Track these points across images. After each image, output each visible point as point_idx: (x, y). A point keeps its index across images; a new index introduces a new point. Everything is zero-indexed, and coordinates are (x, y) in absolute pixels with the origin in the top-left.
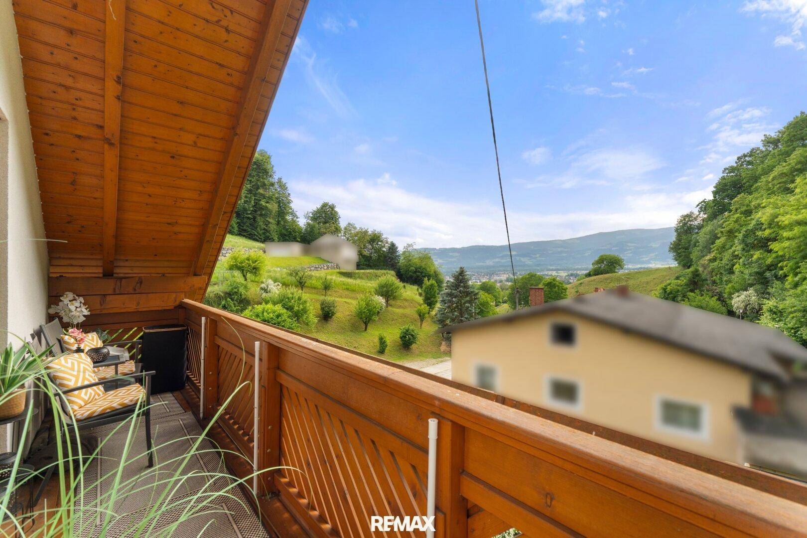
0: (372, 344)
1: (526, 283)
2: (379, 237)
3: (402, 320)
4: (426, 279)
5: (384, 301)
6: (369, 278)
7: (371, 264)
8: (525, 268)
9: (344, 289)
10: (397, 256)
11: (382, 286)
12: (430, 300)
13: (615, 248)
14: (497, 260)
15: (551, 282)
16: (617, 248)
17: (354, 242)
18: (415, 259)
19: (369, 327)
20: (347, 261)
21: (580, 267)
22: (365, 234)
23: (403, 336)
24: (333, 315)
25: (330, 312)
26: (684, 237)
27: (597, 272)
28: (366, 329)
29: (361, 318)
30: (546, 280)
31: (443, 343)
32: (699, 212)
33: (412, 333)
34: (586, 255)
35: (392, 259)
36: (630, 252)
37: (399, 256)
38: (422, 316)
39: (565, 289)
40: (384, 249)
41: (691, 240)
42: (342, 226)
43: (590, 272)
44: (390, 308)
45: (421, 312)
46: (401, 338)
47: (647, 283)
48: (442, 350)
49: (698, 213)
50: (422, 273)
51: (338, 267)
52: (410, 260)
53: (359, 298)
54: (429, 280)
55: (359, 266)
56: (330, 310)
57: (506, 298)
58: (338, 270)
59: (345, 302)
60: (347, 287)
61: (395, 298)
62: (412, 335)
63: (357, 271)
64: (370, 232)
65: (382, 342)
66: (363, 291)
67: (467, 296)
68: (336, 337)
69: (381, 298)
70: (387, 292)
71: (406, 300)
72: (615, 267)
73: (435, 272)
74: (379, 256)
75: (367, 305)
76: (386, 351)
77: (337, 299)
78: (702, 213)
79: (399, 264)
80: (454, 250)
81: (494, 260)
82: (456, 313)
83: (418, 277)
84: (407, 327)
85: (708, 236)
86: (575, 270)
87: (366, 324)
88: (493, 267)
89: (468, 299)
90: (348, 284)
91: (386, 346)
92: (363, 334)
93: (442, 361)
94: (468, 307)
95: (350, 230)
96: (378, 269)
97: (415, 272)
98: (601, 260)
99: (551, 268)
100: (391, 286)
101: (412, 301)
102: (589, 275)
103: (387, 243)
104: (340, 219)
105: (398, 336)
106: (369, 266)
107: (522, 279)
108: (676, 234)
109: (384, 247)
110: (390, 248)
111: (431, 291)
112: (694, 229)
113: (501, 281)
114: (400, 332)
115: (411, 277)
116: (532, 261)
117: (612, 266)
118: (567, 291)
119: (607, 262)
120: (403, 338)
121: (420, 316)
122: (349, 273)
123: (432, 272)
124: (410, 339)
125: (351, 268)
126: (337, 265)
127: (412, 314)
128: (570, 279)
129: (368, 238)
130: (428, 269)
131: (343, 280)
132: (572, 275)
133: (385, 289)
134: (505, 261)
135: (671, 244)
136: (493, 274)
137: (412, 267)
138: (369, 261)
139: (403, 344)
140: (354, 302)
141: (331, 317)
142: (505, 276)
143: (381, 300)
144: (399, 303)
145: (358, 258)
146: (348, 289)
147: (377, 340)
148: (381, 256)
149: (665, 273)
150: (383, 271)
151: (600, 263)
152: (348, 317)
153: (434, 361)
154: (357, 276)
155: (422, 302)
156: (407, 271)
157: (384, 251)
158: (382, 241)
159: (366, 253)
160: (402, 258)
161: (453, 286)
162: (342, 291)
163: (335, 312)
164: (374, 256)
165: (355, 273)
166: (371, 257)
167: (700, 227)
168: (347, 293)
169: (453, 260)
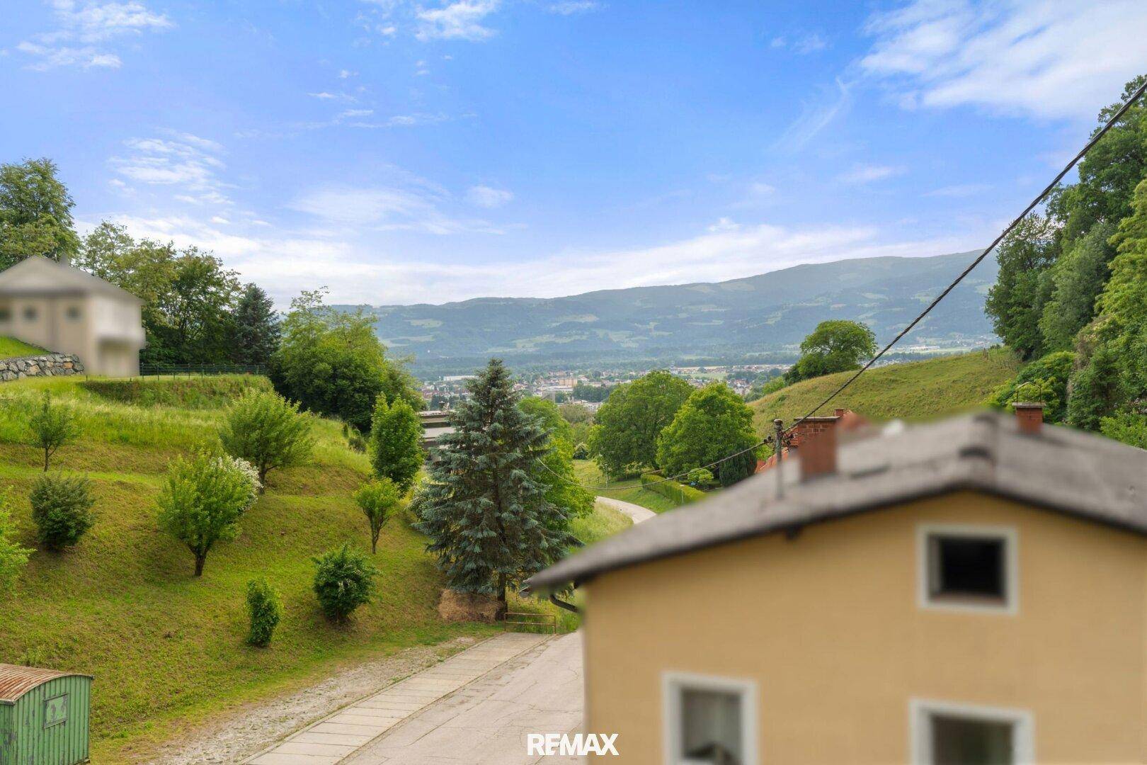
0: (224, 619)
1: (644, 400)
2: (209, 269)
3: (314, 529)
4: (381, 398)
5: (254, 473)
6: (188, 399)
7: (185, 356)
8: (621, 361)
9: (113, 441)
10: (269, 329)
11: (243, 427)
12: (396, 462)
13: (836, 306)
14: (546, 338)
15: (713, 398)
16: (841, 306)
17: (125, 284)
18: (331, 336)
19: (208, 564)
20: (109, 346)
21: (757, 354)
22: (162, 261)
23: (327, 584)
24: (80, 532)
25: (72, 524)
26: (1019, 276)
27: (814, 369)
28: (199, 571)
29: (182, 536)
30: (697, 392)
31: (446, 593)
32: (1049, 215)
33: (356, 571)
34: (770, 322)
35: (255, 338)
36: (871, 314)
37: (276, 329)
38: (376, 515)
39: (749, 416)
40: (226, 308)
41: (1035, 285)
42: (79, 235)
43: (795, 368)
44: (271, 495)
45: (373, 502)
46: (319, 589)
47: (940, 392)
48: (445, 616)
49: (1046, 218)
50: (353, 379)
51: (77, 365)
52: (313, 343)
53: (173, 470)
54: (390, 401)
55: (147, 363)
56: (73, 517)
57: (584, 445)
58: (83, 379)
59: (121, 483)
60: (124, 432)
61: (288, 461)
62: (357, 579)
63: (149, 379)
64: (180, 255)
65: (260, 608)
66: (184, 446)
67: (512, 446)
68: (98, 608)
69: (245, 464)
70: (264, 442)
71: (320, 466)
72: (854, 354)
73: (392, 377)
74: (209, 327)
75: (203, 489)
76: (274, 637)
77: (92, 476)
78: (1055, 217)
79: (279, 354)
80: (424, 311)
81: (539, 339)
82: (484, 500)
83: (341, 391)
84: (337, 553)
85: (1076, 275)
86: (746, 362)
87: (200, 554)
88: (536, 357)
89: (518, 453)
90: (123, 423)
91: (276, 620)
92: (191, 586)
93: (452, 653)
94: (520, 480)
95: (111, 247)
96: (215, 372)
97: (334, 377)
98: (821, 337)
99: (687, 358)
100: (273, 424)
101: (337, 470)
102: (794, 376)
103: (236, 288)
104: (72, 211)
105: (310, 582)
106: (181, 364)
107: (634, 389)
108: (999, 268)
109: (226, 300)
110: (245, 305)
111: (400, 432)
112: (1038, 256)
113: (560, 398)
114: (314, 570)
115: (320, 392)
116: (637, 342)
117: (848, 352)
118: (754, 418)
119: (834, 342)
120: (327, 590)
121: (370, 514)
122: (120, 384)
123: (383, 378)
124: (348, 591)
125: (122, 370)
126: (76, 361)
127: (342, 510)
128: (736, 386)
129: (175, 273)
130: (372, 369)
131: (107, 410)
132: (739, 376)
133: (255, 435)
134: (567, 340)
135: (991, 293)
136: (536, 377)
137: (322, 361)
138: (177, 344)
139: (328, 608)
140: (154, 485)
141: (73, 541)
142: (569, 382)
143: (246, 470)
144: (298, 476)
145: (144, 335)
146: (124, 440)
147: (240, 605)
148: (218, 330)
149: (976, 368)
150: (231, 377)
151: (818, 345)
152: (132, 534)
153: (428, 653)
154: (148, 394)
155: (369, 469)
156: (308, 374)
157: (224, 314)
158: (219, 284)
159: (167, 318)
160: (286, 336)
161: (472, 419)
162: (104, 450)
163: (88, 521)
164: (195, 328)
165: (141, 387)
166: (182, 332)
167: (1054, 251)
168: (121, 452)
169: (423, 339)
